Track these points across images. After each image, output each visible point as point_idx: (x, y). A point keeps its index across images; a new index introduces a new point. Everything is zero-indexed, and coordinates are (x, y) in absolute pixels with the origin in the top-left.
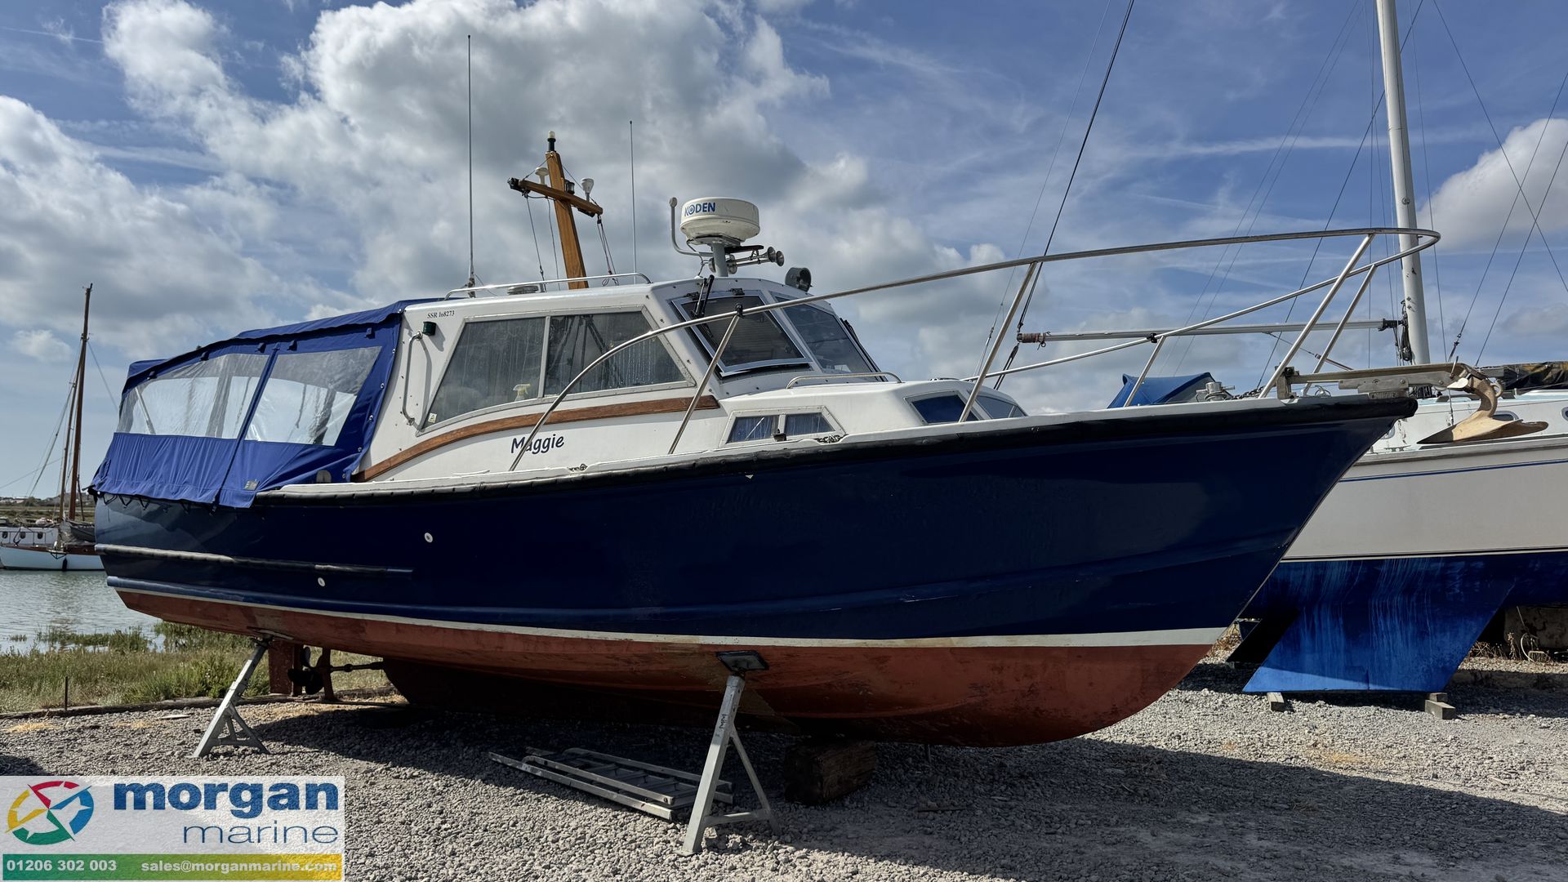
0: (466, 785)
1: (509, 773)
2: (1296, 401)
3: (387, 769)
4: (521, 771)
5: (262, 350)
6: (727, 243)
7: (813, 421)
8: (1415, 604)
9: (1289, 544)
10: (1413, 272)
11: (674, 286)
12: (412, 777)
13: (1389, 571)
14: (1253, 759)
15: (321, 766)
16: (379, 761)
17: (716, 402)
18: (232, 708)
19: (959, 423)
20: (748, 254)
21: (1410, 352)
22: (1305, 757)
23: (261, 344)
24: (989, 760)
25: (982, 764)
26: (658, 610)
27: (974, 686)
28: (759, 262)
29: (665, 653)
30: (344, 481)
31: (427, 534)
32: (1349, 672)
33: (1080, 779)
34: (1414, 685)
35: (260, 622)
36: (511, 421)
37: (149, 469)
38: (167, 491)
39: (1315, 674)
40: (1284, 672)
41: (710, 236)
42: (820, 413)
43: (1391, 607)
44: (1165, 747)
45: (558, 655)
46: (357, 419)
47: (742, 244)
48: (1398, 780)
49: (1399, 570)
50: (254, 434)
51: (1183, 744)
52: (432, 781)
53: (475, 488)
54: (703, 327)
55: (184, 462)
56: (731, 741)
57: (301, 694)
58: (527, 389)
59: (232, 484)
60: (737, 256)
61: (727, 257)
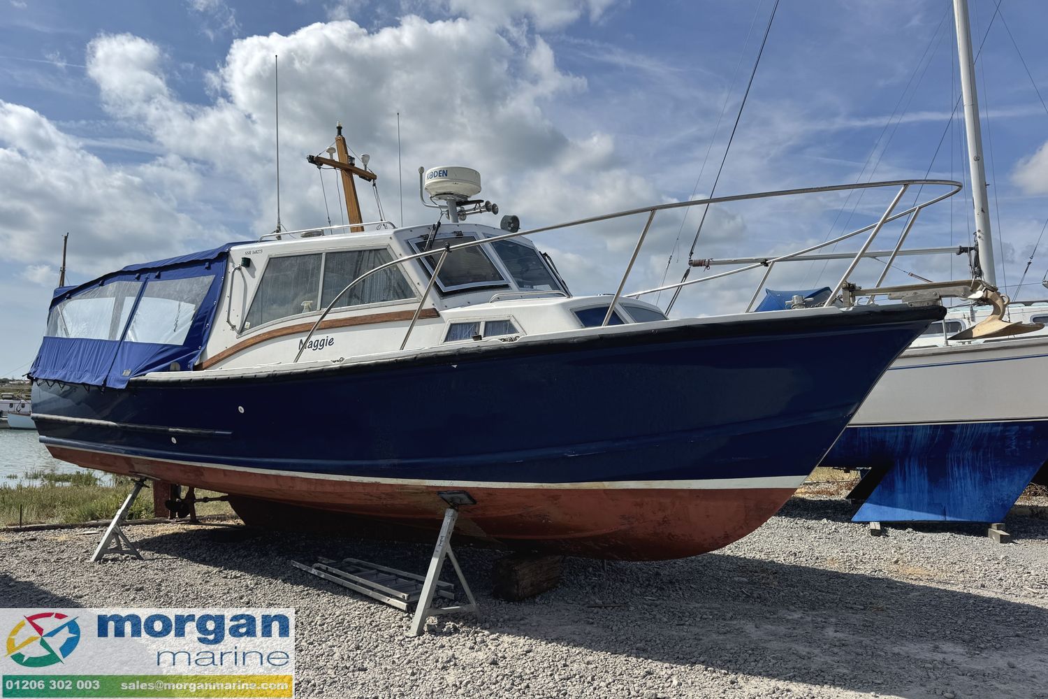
0: (270, 584)
1: (303, 575)
2: (851, 309)
3: (220, 572)
4: (311, 574)
5: (138, 279)
6: (458, 199)
7: (503, 326)
8: (982, 458)
9: (853, 415)
10: (982, 211)
11: (411, 230)
12: (236, 577)
13: (961, 433)
14: (847, 572)
15: (175, 569)
16: (216, 566)
17: (437, 312)
18: (117, 527)
19: (602, 327)
20: (473, 206)
21: (980, 270)
22: (887, 570)
23: (137, 275)
24: (650, 570)
25: (644, 573)
26: (396, 461)
27: (623, 517)
28: (481, 212)
29: (404, 492)
30: (189, 370)
31: (240, 407)
32: (931, 508)
33: (713, 584)
34: (980, 518)
35: (137, 467)
36: (298, 327)
37: (64, 362)
38: (74, 377)
39: (905, 509)
40: (883, 507)
41: (445, 194)
42: (509, 320)
43: (963, 459)
44: (783, 561)
45: (330, 493)
46: (198, 326)
47: (469, 199)
48: (954, 588)
49: (968, 433)
50: (130, 337)
51: (798, 559)
52: (249, 580)
53: (269, 375)
54: (429, 258)
55: (86, 356)
56: (447, 555)
57: (175, 517)
58: (311, 304)
59: (115, 373)
60: (466, 207)
61: (458, 208)
